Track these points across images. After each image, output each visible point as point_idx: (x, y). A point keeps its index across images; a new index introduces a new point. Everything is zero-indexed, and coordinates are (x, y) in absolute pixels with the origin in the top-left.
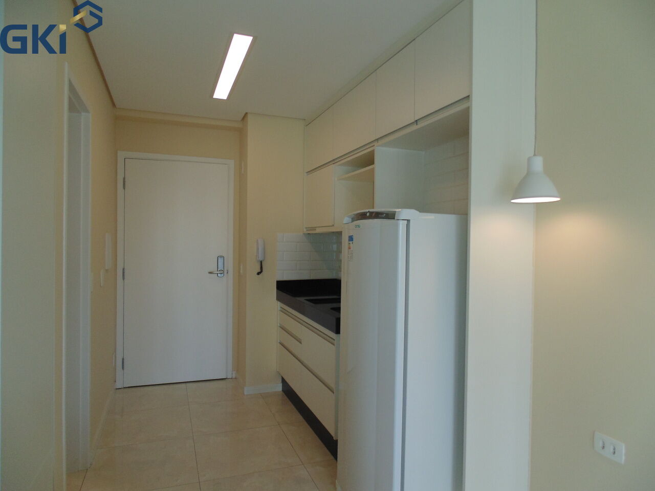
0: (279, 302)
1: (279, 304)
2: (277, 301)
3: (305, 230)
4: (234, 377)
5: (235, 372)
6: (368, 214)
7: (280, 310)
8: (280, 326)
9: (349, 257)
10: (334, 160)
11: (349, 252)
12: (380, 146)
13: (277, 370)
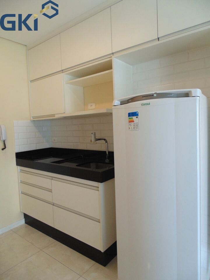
1: (19, 168)
2: (17, 166)
3: (32, 118)
6: (155, 95)
7: (20, 172)
8: (21, 182)
9: (131, 128)
10: (63, 70)
11: (130, 124)
12: (116, 57)
13: (20, 211)
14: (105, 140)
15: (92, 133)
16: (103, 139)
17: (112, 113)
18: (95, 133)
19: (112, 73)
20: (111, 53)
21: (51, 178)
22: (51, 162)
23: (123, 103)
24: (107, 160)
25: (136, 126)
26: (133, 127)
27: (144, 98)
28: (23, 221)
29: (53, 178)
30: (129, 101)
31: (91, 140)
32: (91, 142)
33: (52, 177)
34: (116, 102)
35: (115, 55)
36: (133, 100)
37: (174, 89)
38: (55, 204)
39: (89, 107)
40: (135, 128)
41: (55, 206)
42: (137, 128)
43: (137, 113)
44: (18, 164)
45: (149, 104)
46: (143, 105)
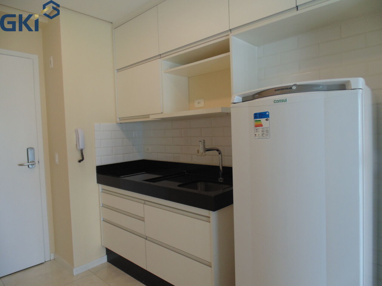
0: (100, 185)
1: (101, 186)
2: (98, 184)
3: (118, 120)
4: (52, 258)
5: (53, 254)
6: (294, 88)
7: (102, 192)
8: (103, 206)
9: (259, 135)
10: (160, 55)
11: (256, 130)
12: (234, 36)
13: (102, 245)
14: (218, 150)
15: (200, 141)
16: (216, 149)
17: (230, 113)
18: (204, 140)
19: (229, 57)
20: (228, 29)
21: (143, 202)
22: (143, 180)
23: (245, 99)
24: (221, 178)
25: (266, 133)
26: (260, 133)
27: (278, 92)
28: (105, 259)
29: (146, 202)
30: (255, 96)
31: (198, 151)
32: (198, 153)
33: (145, 200)
34: (237, 98)
35: (234, 32)
36: (260, 94)
37: (320, 79)
38: (148, 238)
39: (196, 105)
40: (265, 135)
41: (148, 240)
42: (267, 135)
43: (267, 113)
44: (99, 181)
45: (286, 100)
46: (276, 101)
